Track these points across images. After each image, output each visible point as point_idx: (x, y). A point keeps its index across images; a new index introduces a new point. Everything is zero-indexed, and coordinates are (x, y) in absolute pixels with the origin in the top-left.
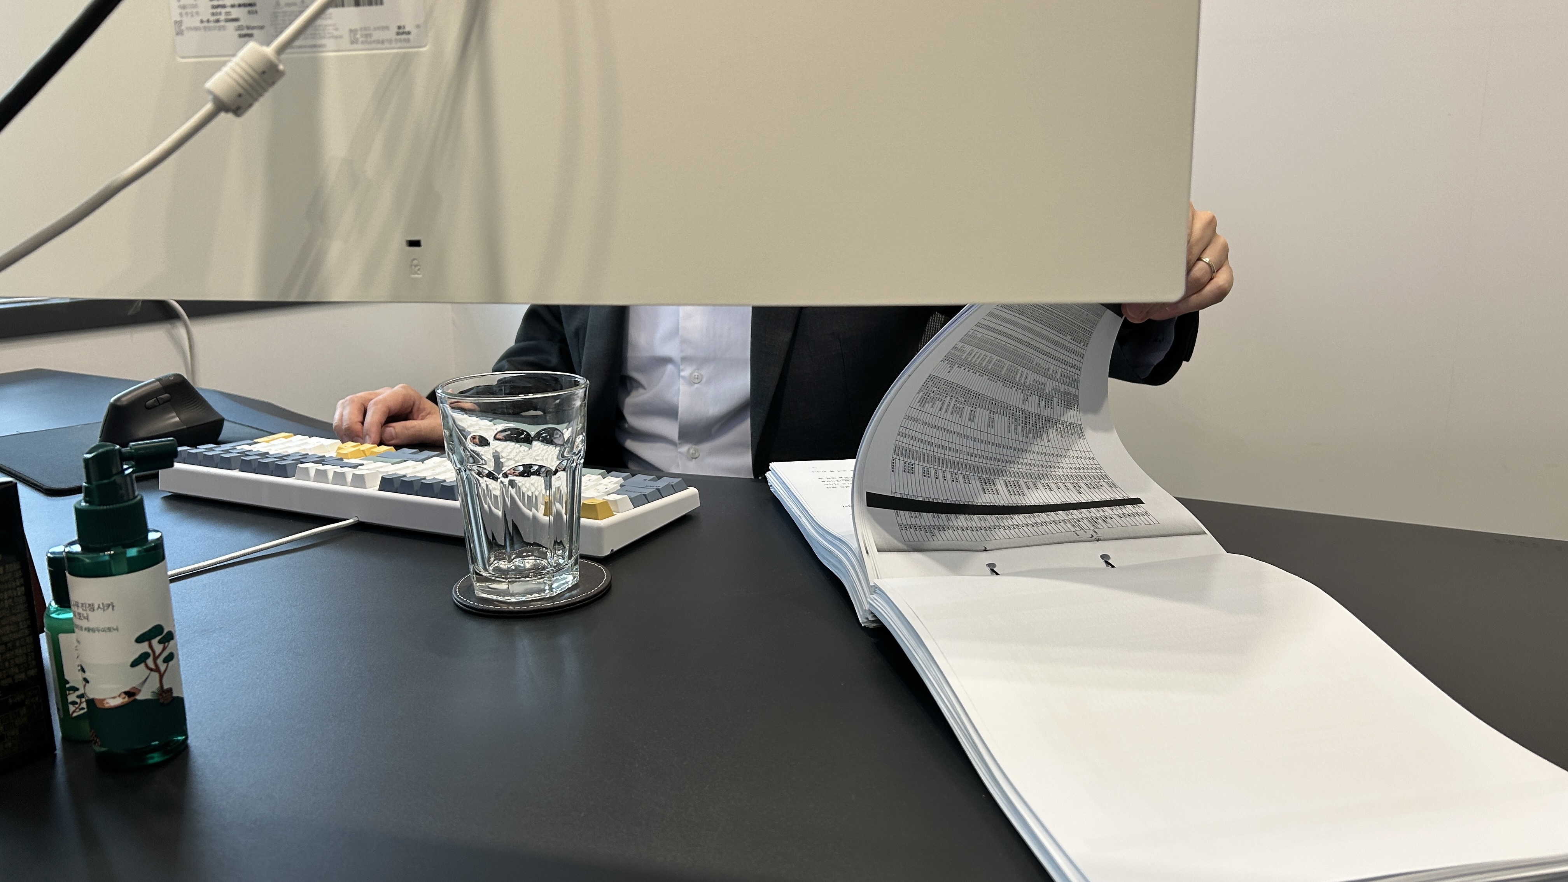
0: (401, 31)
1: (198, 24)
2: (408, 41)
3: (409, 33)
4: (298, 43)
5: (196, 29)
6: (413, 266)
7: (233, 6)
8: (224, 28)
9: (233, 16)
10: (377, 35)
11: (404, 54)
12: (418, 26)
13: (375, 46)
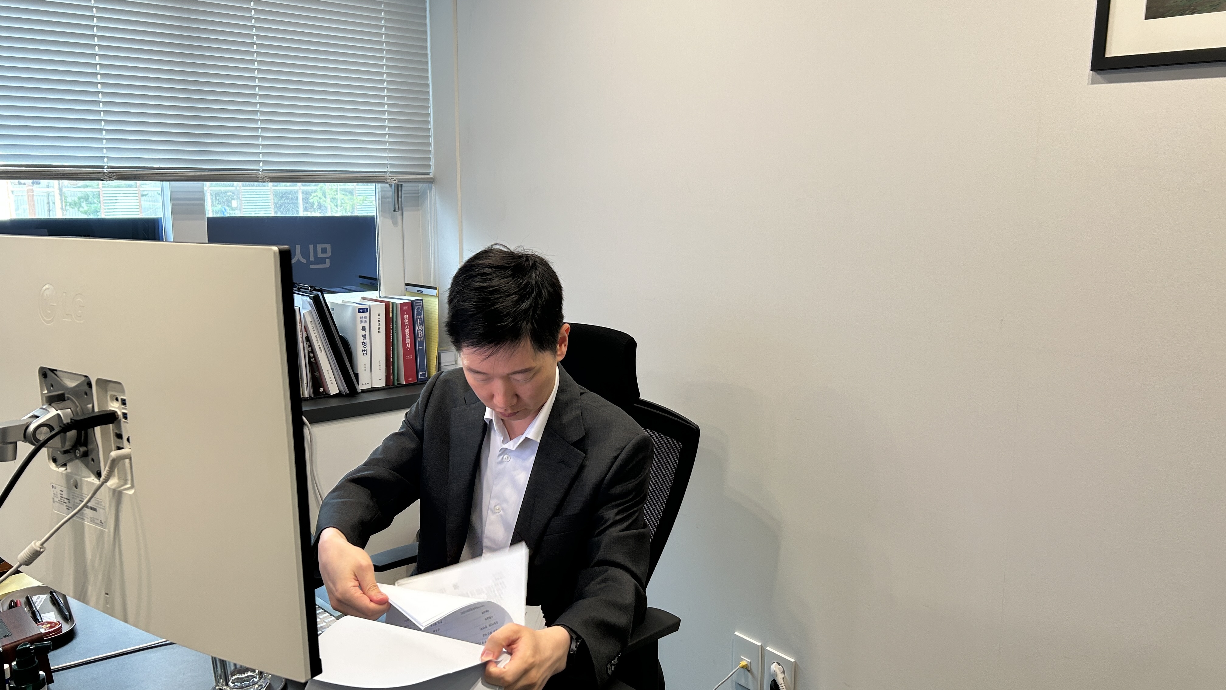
1: (57, 501)
2: (102, 526)
3: (102, 523)
4: (77, 515)
5: (57, 502)
6: (107, 603)
7: (65, 498)
8: (63, 504)
9: (65, 501)
10: (96, 521)
11: (102, 530)
12: (104, 522)
13: (96, 524)
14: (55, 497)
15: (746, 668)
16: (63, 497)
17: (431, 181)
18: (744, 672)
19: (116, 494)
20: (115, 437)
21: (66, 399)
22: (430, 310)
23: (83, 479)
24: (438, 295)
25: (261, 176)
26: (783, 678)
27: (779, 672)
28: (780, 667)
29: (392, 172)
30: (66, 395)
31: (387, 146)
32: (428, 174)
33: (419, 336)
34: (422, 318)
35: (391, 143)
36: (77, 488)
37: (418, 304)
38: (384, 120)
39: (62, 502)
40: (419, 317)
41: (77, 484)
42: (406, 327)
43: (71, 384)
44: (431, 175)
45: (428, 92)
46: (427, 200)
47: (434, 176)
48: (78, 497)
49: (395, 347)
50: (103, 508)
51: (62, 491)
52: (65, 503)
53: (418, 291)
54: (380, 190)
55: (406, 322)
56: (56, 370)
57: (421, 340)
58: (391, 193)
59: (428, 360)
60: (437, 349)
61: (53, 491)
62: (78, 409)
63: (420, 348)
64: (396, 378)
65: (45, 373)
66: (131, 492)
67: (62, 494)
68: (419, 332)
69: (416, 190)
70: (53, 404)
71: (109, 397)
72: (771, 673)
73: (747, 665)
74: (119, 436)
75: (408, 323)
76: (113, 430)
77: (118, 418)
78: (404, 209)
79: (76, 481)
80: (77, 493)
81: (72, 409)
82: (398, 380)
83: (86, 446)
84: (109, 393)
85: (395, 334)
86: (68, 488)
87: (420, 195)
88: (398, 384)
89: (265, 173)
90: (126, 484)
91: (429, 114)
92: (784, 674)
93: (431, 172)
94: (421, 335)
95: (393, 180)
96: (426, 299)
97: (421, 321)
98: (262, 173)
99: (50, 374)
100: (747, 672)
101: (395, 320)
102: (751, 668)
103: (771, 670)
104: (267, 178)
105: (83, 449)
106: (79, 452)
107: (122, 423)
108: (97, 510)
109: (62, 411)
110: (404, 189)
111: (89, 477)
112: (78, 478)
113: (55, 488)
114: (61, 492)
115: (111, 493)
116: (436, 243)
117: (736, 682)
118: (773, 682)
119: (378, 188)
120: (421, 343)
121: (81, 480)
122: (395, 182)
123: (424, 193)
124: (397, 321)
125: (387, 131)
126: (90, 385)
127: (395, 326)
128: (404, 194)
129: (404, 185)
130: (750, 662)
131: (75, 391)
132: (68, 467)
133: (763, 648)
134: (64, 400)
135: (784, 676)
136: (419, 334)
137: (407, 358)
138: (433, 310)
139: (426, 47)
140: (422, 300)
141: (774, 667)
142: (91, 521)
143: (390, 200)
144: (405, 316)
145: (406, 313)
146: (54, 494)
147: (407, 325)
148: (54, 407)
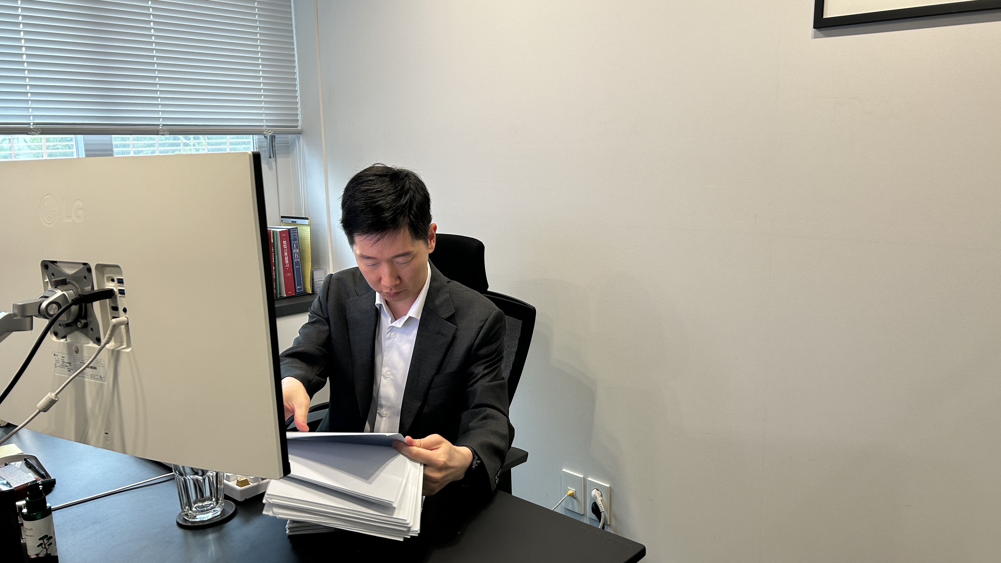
0: (101, 377)
1: (59, 365)
2: (102, 380)
3: (102, 378)
4: (79, 375)
5: (59, 367)
6: (106, 439)
7: (66, 363)
8: (64, 368)
9: (67, 365)
10: (96, 377)
11: (102, 383)
12: (104, 377)
13: (96, 380)
14: (57, 362)
15: (572, 496)
16: (64, 362)
17: (300, 133)
18: (571, 499)
19: (115, 353)
20: (112, 310)
21: (67, 283)
22: (303, 236)
23: (84, 345)
24: (309, 224)
25: (161, 130)
26: (601, 500)
27: (598, 496)
28: (599, 492)
29: (267, 126)
30: (67, 280)
31: (263, 105)
32: (297, 127)
33: (296, 258)
34: (297, 243)
35: (266, 102)
36: (77, 353)
37: (294, 232)
38: (259, 83)
39: (63, 366)
40: (295, 242)
41: (78, 350)
42: (285, 250)
43: (70, 271)
44: (299, 128)
45: (294, 61)
46: (296, 149)
47: (301, 128)
48: (79, 360)
49: (277, 267)
50: (103, 365)
51: (64, 357)
52: (67, 366)
53: (292, 222)
54: (257, 141)
55: (285, 246)
56: (56, 262)
57: (297, 260)
58: (266, 143)
59: (304, 277)
60: (310, 267)
61: (55, 358)
62: (79, 290)
63: (297, 267)
64: (278, 292)
65: (46, 265)
66: (129, 350)
67: (64, 360)
68: (295, 254)
69: (286, 141)
70: (59, 287)
71: (105, 279)
72: (592, 497)
73: (573, 493)
74: (115, 309)
75: (286, 247)
76: (109, 304)
77: (115, 294)
78: (277, 156)
79: (78, 348)
80: (78, 357)
81: (74, 290)
82: (280, 294)
83: (86, 319)
84: (106, 276)
85: (276, 256)
86: (70, 354)
87: (289, 144)
88: (280, 297)
89: (165, 128)
90: (122, 345)
91: (296, 79)
92: (602, 497)
93: (299, 126)
94: (297, 257)
95: (269, 132)
96: (299, 228)
97: (297, 245)
98: (162, 127)
99: (50, 265)
100: (573, 499)
101: (276, 245)
102: (576, 495)
103: (592, 495)
104: (166, 131)
105: (83, 321)
106: (80, 324)
107: (118, 298)
108: (97, 368)
109: (66, 291)
110: (276, 140)
111: (88, 344)
112: (78, 345)
113: (57, 356)
114: (63, 359)
115: (110, 353)
116: (305, 183)
117: (565, 508)
118: (594, 504)
119: (256, 140)
120: (297, 263)
121: (82, 346)
122: (270, 134)
123: (293, 143)
124: (277, 246)
125: (262, 92)
126: (89, 270)
127: (276, 250)
128: (277, 144)
129: (277, 136)
130: (575, 491)
131: (75, 277)
132: (68, 338)
133: (585, 479)
134: (66, 284)
135: (602, 498)
136: (296, 256)
137: (286, 276)
138: (305, 236)
139: (291, 25)
140: (297, 228)
141: (594, 492)
142: (91, 378)
143: (266, 149)
144: (284, 241)
145: (284, 239)
146: (56, 360)
147: (286, 248)
148: (60, 289)
